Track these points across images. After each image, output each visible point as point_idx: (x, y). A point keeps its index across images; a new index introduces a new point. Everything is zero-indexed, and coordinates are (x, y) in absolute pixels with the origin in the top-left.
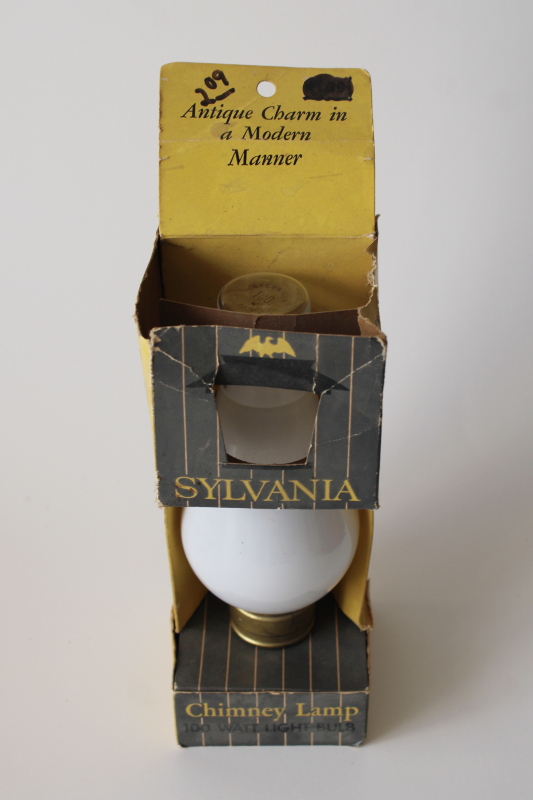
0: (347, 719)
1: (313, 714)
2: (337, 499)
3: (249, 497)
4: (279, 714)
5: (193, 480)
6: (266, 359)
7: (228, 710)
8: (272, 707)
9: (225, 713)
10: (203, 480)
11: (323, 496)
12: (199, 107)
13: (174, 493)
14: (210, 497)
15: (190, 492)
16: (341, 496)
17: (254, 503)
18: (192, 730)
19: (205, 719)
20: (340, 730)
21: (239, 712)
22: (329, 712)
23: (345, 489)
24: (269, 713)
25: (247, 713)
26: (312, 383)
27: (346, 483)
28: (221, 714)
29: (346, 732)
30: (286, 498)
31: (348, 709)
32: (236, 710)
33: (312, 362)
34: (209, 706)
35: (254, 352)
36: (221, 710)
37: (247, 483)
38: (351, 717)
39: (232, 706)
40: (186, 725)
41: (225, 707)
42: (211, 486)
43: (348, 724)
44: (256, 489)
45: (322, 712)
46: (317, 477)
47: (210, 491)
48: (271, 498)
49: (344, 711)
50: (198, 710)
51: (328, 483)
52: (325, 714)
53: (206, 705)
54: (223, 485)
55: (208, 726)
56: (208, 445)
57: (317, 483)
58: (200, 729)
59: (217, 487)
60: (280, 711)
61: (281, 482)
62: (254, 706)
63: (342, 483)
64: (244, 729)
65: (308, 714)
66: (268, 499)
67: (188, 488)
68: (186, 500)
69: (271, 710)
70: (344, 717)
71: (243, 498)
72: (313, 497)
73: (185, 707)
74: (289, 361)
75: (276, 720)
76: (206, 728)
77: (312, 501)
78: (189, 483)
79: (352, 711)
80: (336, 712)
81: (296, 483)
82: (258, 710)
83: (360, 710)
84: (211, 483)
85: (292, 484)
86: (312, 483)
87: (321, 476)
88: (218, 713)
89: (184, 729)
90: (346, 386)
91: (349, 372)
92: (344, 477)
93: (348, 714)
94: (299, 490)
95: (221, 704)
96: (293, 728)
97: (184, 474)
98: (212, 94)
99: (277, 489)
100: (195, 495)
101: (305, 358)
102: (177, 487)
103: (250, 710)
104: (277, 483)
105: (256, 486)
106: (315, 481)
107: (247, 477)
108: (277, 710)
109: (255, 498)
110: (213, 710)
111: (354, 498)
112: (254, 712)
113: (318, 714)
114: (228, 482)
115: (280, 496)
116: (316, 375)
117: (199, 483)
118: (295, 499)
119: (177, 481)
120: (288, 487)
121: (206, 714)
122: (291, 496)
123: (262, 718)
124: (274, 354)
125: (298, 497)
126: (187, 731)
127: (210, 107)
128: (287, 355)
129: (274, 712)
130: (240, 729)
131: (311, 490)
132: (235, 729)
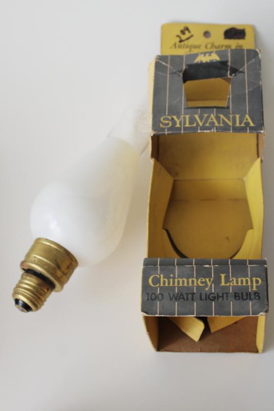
0: (254, 289)
1: (231, 284)
2: (243, 125)
3: (198, 124)
4: (209, 284)
5: (170, 118)
6: (207, 63)
7: (176, 280)
8: (205, 278)
9: (174, 283)
10: (175, 117)
11: (236, 124)
12: (178, 44)
13: (160, 125)
14: (178, 125)
15: (168, 124)
16: (245, 123)
17: (201, 127)
18: (151, 299)
19: (161, 288)
20: (251, 299)
21: (183, 282)
22: (242, 281)
23: (247, 119)
24: (202, 283)
25: (188, 283)
26: (227, 71)
27: (247, 116)
28: (171, 285)
29: (254, 301)
30: (217, 124)
31: (254, 279)
32: (181, 280)
33: (227, 62)
34: (164, 278)
35: (201, 61)
36: (171, 280)
37: (197, 117)
38: (257, 287)
39: (179, 277)
40: (148, 294)
41: (174, 278)
42: (179, 119)
43: (255, 293)
44: (201, 119)
45: (237, 282)
46: (232, 114)
47: (178, 122)
48: (209, 124)
49: (252, 281)
50: (156, 281)
51: (238, 116)
52: (240, 284)
53: (162, 276)
54: (185, 118)
55: (162, 295)
56: (178, 99)
57: (233, 117)
58: (156, 298)
59: (181, 120)
60: (210, 280)
61: (214, 115)
62: (193, 277)
63: (245, 116)
64: (185, 298)
65: (228, 284)
66: (207, 125)
67: (167, 122)
68: (165, 128)
69: (204, 280)
70: (252, 287)
71: (195, 125)
72: (230, 124)
73: (149, 278)
74: (217, 62)
75: (207, 289)
76: (160, 297)
77: (230, 126)
78: (168, 119)
79: (257, 282)
80: (247, 281)
81: (222, 116)
82: (195, 280)
83: (262, 280)
84: (178, 118)
85: (219, 117)
86: (230, 117)
87: (234, 113)
88: (169, 283)
89: (146, 298)
90: (243, 71)
91: (244, 65)
92: (246, 113)
93: (255, 284)
94: (223, 120)
95: (172, 276)
96: (218, 297)
97: (165, 115)
98: (183, 37)
99: (212, 119)
100: (170, 125)
101: (224, 60)
102: (161, 122)
103: (190, 280)
104: (212, 116)
105: (201, 118)
106: (231, 116)
107: (197, 113)
108: (207, 279)
109: (201, 124)
110: (166, 280)
111: (252, 124)
112: (193, 281)
113: (235, 284)
114: (187, 117)
115: (213, 123)
116: (229, 67)
117: (173, 119)
118: (221, 125)
119: (162, 119)
120: (218, 118)
121: (162, 285)
122: (219, 123)
123: (198, 287)
124: (210, 60)
125: (223, 124)
126: (148, 300)
127: (183, 43)
128: (216, 60)
129: (206, 282)
130: (183, 298)
131: (229, 120)
132: (180, 298)
